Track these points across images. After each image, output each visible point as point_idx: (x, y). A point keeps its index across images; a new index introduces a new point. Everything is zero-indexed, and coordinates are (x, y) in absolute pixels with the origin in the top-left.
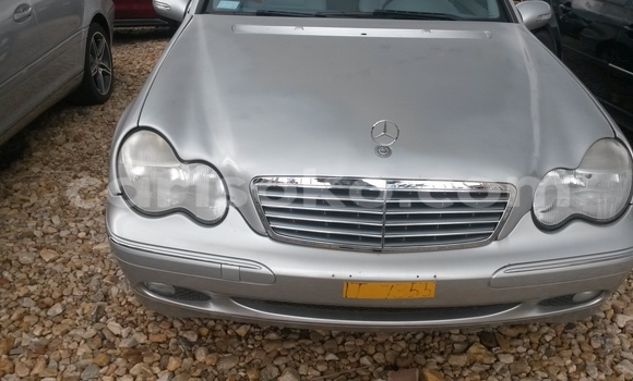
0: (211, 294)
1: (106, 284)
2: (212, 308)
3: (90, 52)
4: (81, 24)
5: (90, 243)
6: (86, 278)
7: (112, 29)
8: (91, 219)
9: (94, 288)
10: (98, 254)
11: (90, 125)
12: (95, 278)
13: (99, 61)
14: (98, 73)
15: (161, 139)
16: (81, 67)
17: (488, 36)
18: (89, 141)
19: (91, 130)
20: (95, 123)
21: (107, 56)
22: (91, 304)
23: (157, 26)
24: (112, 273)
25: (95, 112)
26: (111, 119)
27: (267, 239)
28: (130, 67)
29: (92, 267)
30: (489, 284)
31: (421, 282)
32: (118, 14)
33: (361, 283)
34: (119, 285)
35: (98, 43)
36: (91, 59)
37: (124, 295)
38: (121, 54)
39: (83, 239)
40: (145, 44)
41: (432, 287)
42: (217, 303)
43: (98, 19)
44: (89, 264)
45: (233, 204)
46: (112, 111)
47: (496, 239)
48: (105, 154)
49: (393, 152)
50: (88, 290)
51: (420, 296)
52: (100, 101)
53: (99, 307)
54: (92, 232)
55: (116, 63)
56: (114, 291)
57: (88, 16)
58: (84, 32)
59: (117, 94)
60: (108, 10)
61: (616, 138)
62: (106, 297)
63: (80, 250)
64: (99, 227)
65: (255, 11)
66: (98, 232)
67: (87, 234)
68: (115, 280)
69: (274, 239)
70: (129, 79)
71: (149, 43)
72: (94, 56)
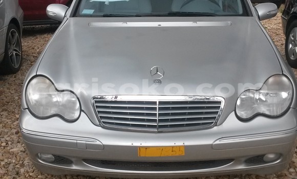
0: (73, 160)
1: (18, 168)
2: (74, 167)
3: (8, 41)
4: (3, 24)
5: (8, 148)
6: (6, 165)
7: (22, 27)
8: (9, 136)
9: (11, 170)
10: (13, 153)
11: (7, 86)
12: (12, 165)
13: (13, 47)
14: (13, 55)
15: (48, 81)
16: (3, 50)
17: (230, 24)
18: (7, 95)
19: (8, 89)
20: (10, 85)
21: (19, 44)
22: (9, 176)
23: (51, 24)
24: (21, 162)
25: (11, 78)
26: (21, 82)
27: (100, 128)
28: (33, 51)
29: (10, 160)
30: (212, 148)
31: (177, 146)
32: (26, 18)
33: (146, 148)
34: (25, 168)
35: (13, 36)
36: (9, 46)
37: (28, 172)
38: (27, 43)
39: (4, 147)
40: (43, 36)
41: (183, 149)
42: (76, 164)
43: (14, 21)
44: (8, 158)
45: (83, 111)
46: (21, 77)
47: (216, 126)
48: (17, 102)
49: (162, 83)
50: (8, 171)
51: (177, 154)
52: (13, 71)
53: (14, 177)
54: (9, 143)
55: (24, 48)
56: (22, 170)
57: (7, 20)
58: (5, 29)
59: (24, 68)
60: (19, 15)
61: (283, 74)
62: (18, 173)
63: (3, 152)
64: (13, 140)
65: (102, 15)
66: (13, 143)
67: (7, 144)
68: (23, 165)
69: (103, 127)
70: (32, 58)
71: (45, 35)
72: (10, 44)
